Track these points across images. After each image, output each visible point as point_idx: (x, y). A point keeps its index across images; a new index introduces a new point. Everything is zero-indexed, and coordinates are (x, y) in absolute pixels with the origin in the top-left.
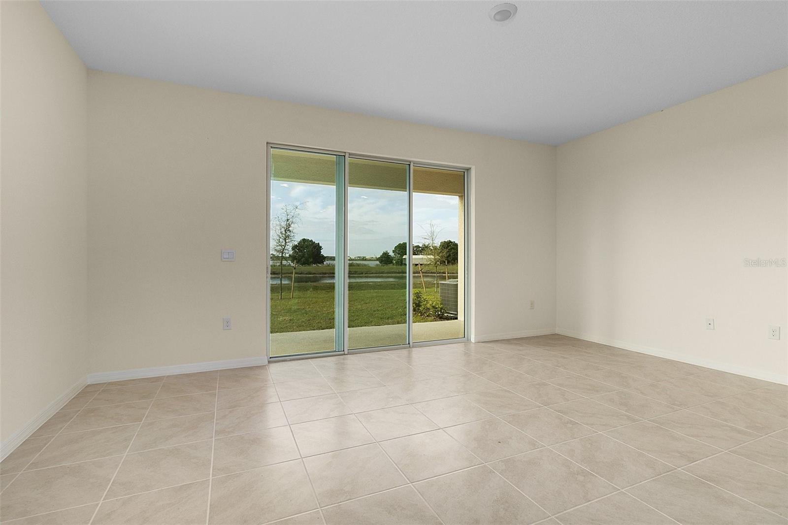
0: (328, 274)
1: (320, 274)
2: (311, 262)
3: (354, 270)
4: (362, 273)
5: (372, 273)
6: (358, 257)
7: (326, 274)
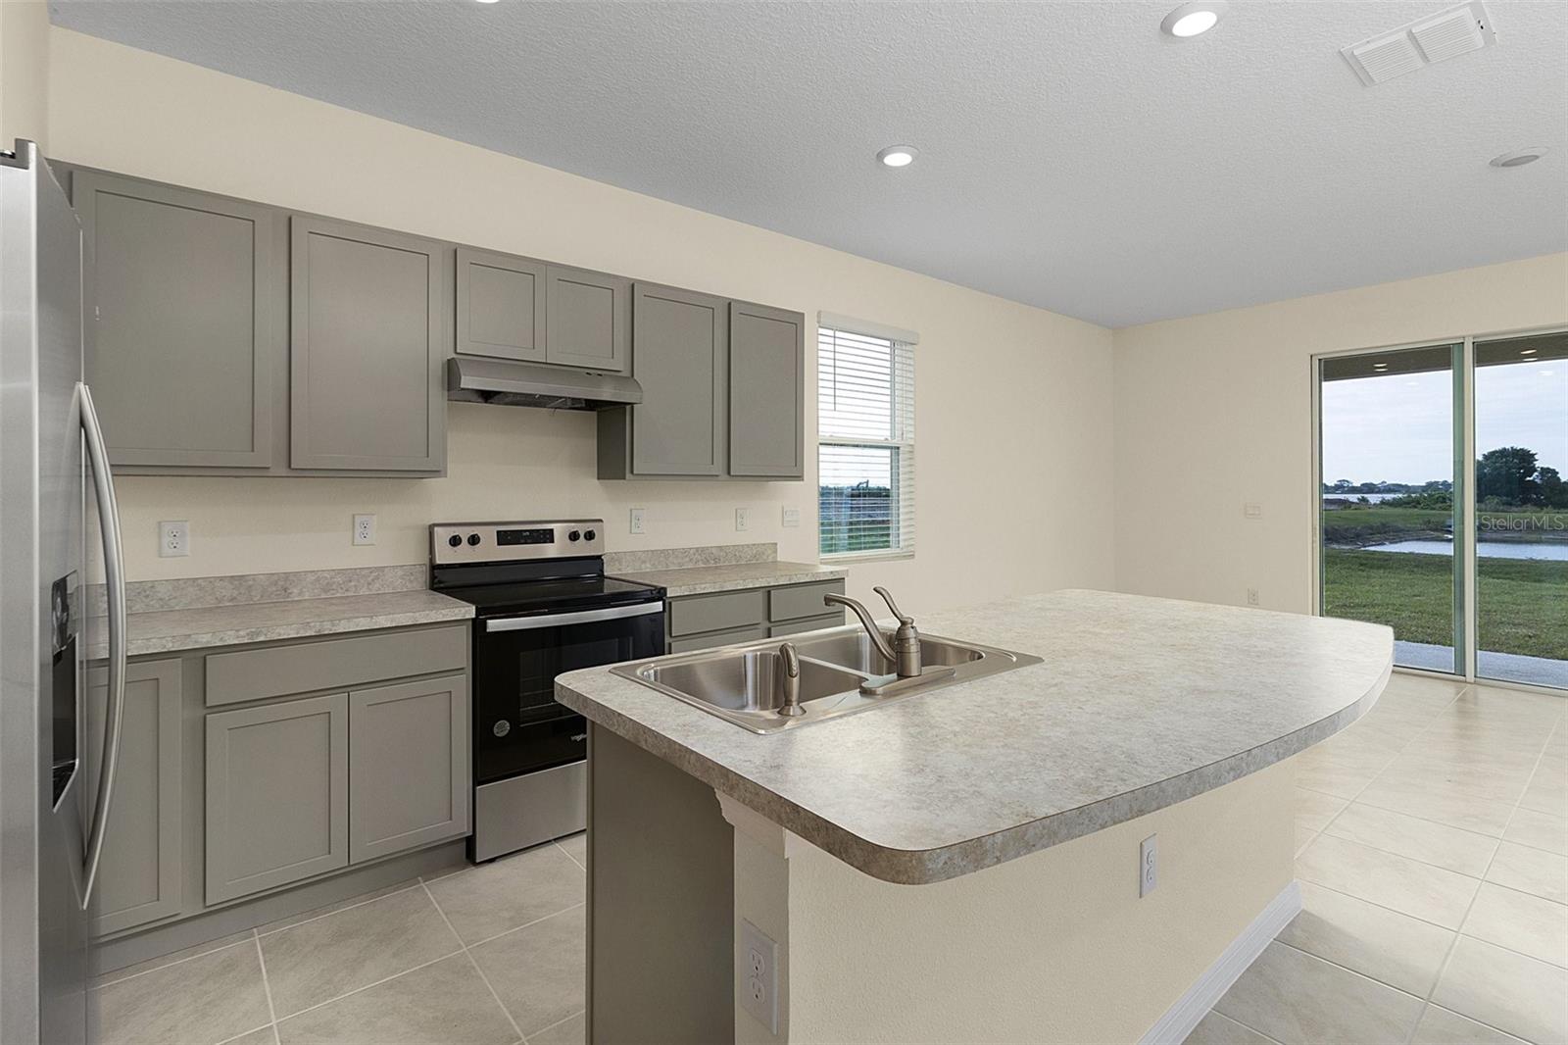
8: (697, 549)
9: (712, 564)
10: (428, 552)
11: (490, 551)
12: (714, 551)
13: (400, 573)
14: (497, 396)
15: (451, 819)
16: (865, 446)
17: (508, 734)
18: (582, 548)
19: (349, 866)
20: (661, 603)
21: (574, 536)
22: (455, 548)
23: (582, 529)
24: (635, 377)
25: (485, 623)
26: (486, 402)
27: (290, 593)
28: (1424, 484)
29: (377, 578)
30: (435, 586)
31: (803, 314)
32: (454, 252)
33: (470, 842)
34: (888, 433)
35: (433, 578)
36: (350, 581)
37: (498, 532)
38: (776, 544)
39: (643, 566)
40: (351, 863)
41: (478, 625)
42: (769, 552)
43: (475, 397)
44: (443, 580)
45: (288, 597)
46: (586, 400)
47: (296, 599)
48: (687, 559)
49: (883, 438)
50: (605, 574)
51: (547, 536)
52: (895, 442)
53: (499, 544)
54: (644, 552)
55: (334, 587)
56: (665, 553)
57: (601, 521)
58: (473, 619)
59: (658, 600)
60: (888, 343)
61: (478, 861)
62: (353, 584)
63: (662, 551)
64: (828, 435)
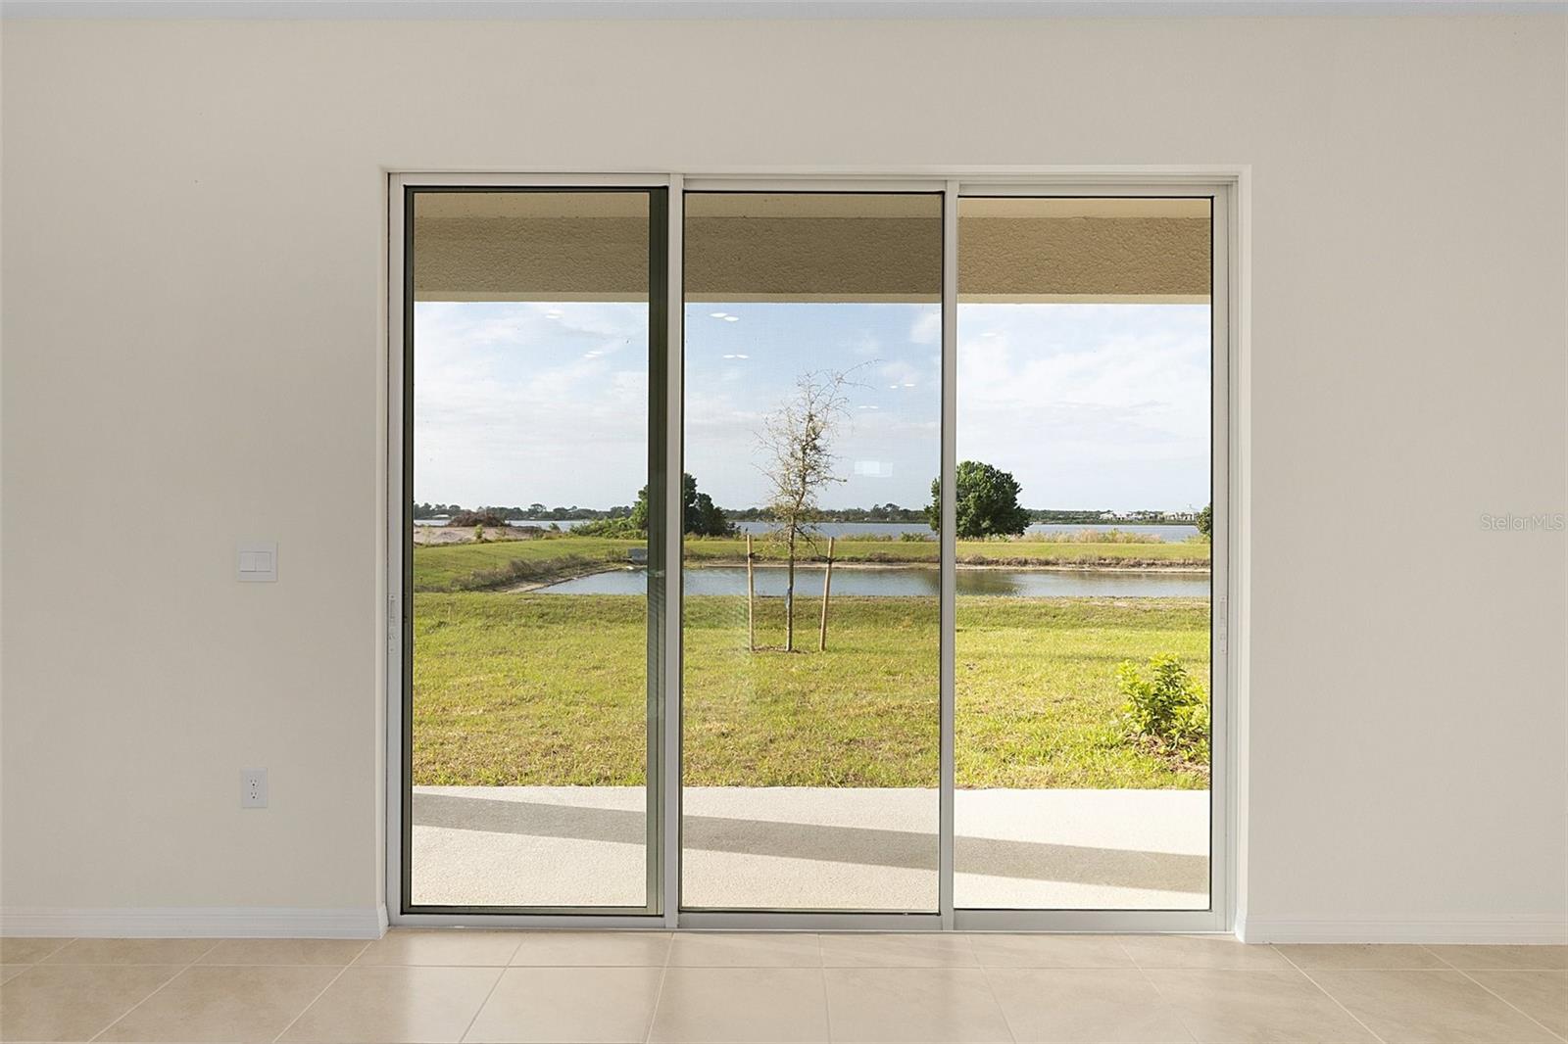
0: (1033, 563)
1: (1009, 564)
2: (986, 530)
3: (1111, 554)
4: (1139, 564)
5: (1171, 565)
6: (1139, 513)
7: (1026, 563)
28: (610, 510)
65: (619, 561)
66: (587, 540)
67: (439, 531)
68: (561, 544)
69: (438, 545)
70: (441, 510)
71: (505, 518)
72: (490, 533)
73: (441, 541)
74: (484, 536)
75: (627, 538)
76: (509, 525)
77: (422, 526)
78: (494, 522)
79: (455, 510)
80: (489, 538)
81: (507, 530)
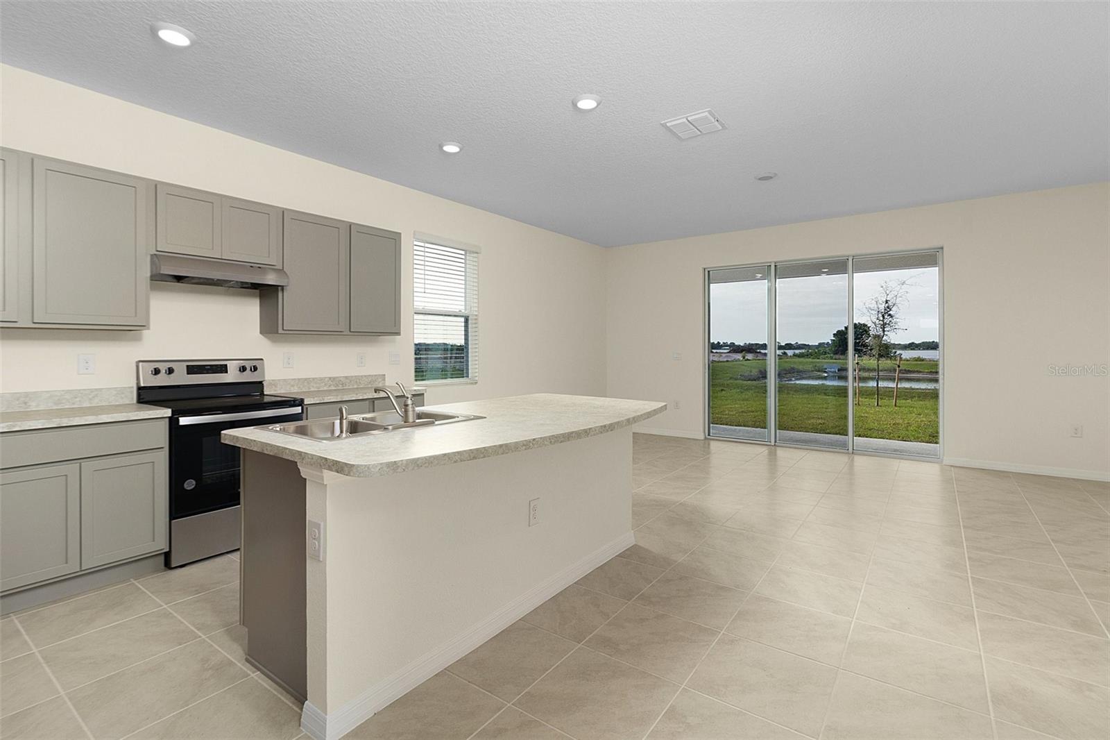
8: (330, 378)
9: (340, 387)
10: (135, 379)
11: (181, 378)
12: (341, 379)
13: (115, 392)
14: (186, 279)
15: (154, 541)
16: (446, 315)
17: (194, 488)
18: (248, 377)
19: (81, 571)
20: (300, 408)
21: (243, 369)
22: (156, 376)
23: (248, 365)
24: (285, 269)
25: (178, 421)
26: (178, 282)
27: (30, 406)
28: (817, 344)
29: (96, 395)
30: (142, 401)
31: (400, 234)
32: (156, 186)
33: (167, 556)
34: (463, 307)
35: (139, 395)
36: (76, 398)
37: (187, 366)
38: (384, 375)
39: (292, 388)
40: (83, 569)
41: (173, 421)
42: (380, 380)
43: (170, 279)
44: (147, 396)
45: (27, 408)
46: (252, 283)
47: (34, 409)
48: (323, 384)
49: (458, 310)
50: (265, 393)
51: (223, 369)
52: (466, 313)
53: (188, 374)
54: (293, 379)
55: (64, 401)
56: (307, 380)
57: (262, 359)
58: (169, 417)
59: (299, 406)
60: (463, 252)
61: (173, 566)
62: (77, 399)
63: (306, 379)
64: (421, 307)
65: (819, 371)
66: (802, 359)
67: (724, 355)
68: (786, 362)
69: (724, 362)
70: (725, 345)
71: (757, 349)
72: (750, 356)
73: (725, 360)
74: (746, 357)
75: (825, 359)
76: (760, 352)
77: (716, 353)
78: (752, 351)
79: (733, 344)
80: (749, 358)
81: (759, 355)
